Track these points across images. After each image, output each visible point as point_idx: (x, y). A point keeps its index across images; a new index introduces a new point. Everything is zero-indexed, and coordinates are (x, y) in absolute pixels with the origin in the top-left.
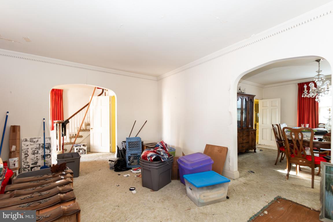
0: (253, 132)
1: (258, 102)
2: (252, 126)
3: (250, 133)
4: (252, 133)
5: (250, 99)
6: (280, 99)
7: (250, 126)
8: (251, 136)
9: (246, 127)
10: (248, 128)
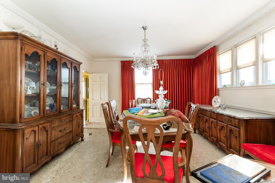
0: (78, 114)
1: (88, 76)
2: (78, 104)
3: (74, 116)
4: (77, 116)
5: (73, 66)
6: (107, 74)
7: (74, 106)
8: (76, 121)
9: (69, 108)
10: (71, 109)
